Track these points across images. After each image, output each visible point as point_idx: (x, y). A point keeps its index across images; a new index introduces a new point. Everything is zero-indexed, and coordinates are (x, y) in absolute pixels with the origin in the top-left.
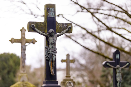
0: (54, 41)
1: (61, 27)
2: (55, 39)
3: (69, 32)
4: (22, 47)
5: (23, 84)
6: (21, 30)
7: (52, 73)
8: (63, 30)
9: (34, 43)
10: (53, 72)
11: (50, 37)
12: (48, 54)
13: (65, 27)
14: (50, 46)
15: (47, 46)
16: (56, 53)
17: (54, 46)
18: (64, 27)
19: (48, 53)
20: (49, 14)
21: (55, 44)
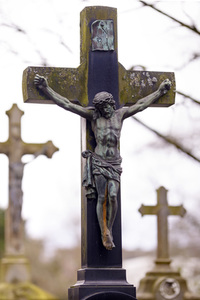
0: (113, 131)
1: (137, 85)
2: (117, 125)
3: (164, 102)
4: (11, 169)
5: (14, 292)
6: (8, 113)
7: (108, 242)
8: (145, 95)
9: (49, 155)
10: (111, 239)
11: (98, 117)
12: (93, 176)
13: (151, 84)
14: (100, 150)
15: (87, 148)
16: (120, 173)
17: (112, 150)
18: (147, 84)
19: (94, 172)
20: (95, 39)
21: (115, 143)
